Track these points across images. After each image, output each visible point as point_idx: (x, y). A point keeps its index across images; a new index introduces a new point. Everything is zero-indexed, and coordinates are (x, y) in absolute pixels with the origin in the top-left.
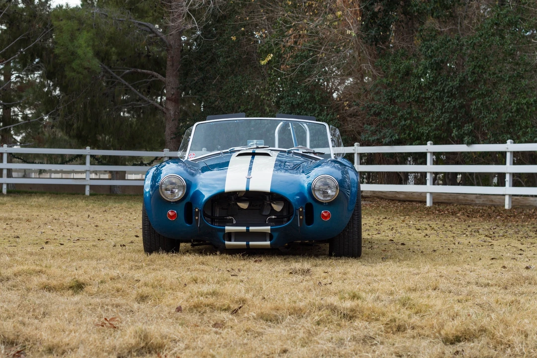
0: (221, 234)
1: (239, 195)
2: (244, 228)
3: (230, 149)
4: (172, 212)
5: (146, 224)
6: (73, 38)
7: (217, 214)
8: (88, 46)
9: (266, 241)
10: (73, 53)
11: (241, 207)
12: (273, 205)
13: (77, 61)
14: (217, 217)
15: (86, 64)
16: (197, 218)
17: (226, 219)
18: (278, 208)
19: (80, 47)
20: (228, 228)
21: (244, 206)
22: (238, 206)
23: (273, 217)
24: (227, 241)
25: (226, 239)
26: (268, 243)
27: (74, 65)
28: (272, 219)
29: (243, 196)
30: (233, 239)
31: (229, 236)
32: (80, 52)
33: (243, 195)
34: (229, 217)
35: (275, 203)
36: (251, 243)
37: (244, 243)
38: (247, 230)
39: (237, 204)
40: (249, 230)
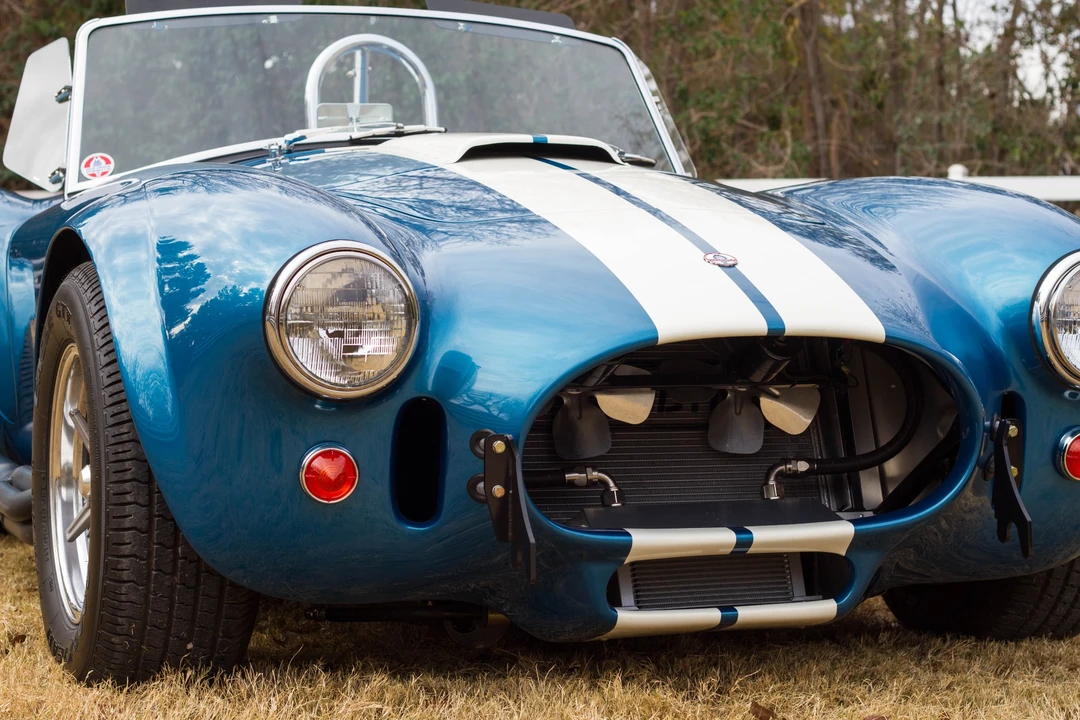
3: (290, 137)
4: (328, 455)
5: (127, 523)
9: (788, 599)
11: (616, 415)
12: (765, 403)
16: (500, 491)
18: (789, 417)
20: (647, 541)
21: (630, 408)
23: (803, 466)
28: (796, 474)
34: (589, 470)
35: (777, 393)
36: (747, 614)
37: (711, 616)
38: (739, 544)
39: (595, 403)
40: (749, 543)
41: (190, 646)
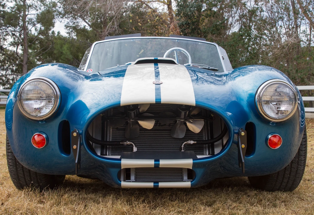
0: (114, 171)
1: (140, 110)
2: (150, 163)
3: (127, 64)
4: (39, 135)
6: (62, 47)
7: (110, 138)
8: (68, 50)
9: (182, 180)
10: (62, 53)
11: (144, 127)
12: (188, 124)
13: (63, 56)
14: (109, 142)
15: (66, 57)
16: (75, 147)
17: (122, 145)
18: (195, 128)
19: (64, 50)
20: (126, 163)
21: (148, 125)
22: (139, 125)
23: (192, 142)
24: (124, 181)
25: (122, 178)
26: (187, 184)
27: (62, 57)
28: (190, 145)
29: (147, 112)
30: (133, 178)
31: (127, 173)
32: (64, 52)
33: (146, 109)
34: (127, 141)
35: (192, 121)
36: (162, 185)
37: (151, 185)
38: (155, 164)
39: (138, 123)
40: (159, 164)
41: (32, 182)
